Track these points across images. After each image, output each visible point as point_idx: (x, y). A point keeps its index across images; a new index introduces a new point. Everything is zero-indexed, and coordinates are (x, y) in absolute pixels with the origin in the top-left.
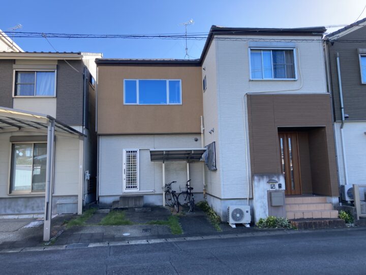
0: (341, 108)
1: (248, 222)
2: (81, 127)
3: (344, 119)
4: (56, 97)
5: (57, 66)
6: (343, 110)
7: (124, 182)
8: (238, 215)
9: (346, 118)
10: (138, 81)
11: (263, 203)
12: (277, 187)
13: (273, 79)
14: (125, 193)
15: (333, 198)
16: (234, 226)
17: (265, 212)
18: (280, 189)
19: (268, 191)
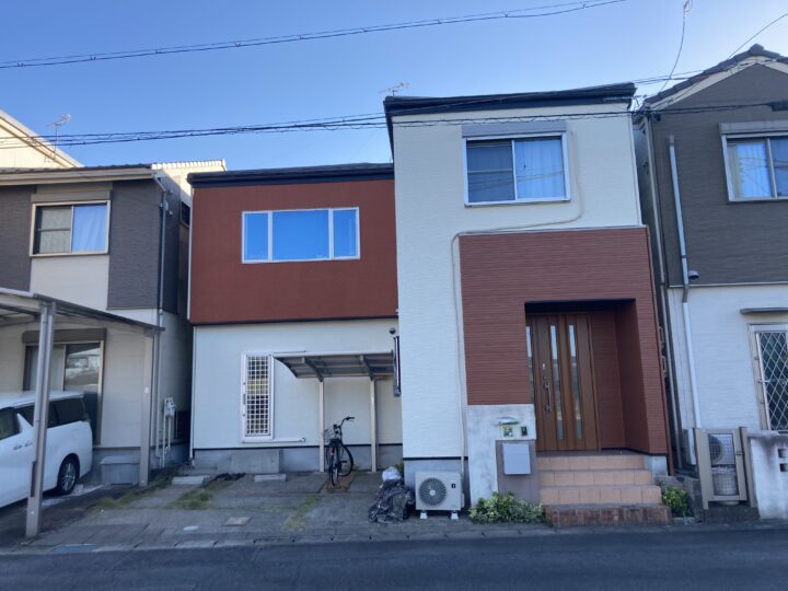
0: (681, 257)
1: (455, 509)
2: (155, 311)
3: (686, 281)
4: (109, 253)
5: (112, 193)
7: (244, 422)
8: (433, 493)
9: (692, 278)
10: (270, 213)
11: (487, 468)
12: (517, 434)
13: (517, 201)
14: (244, 443)
15: (654, 458)
16: (424, 516)
17: (490, 487)
18: (525, 438)
19: (497, 442)
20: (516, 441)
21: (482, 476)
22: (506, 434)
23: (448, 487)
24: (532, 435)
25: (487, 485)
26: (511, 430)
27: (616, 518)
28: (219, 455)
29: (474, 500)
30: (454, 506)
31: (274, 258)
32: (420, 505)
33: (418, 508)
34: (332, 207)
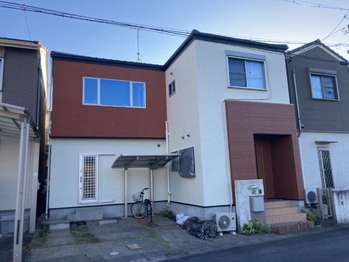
0: (298, 119)
1: (233, 230)
3: (301, 129)
5: (5, 54)
6: (300, 120)
7: (81, 192)
8: (225, 223)
9: (302, 127)
10: (99, 80)
11: (246, 209)
12: (257, 193)
13: (247, 88)
14: (81, 204)
15: (300, 201)
16: (221, 234)
17: (248, 218)
18: (260, 195)
19: (250, 197)
20: (257, 196)
21: (245, 213)
22: (253, 193)
23: (231, 219)
24: (263, 193)
25: (246, 217)
26: (255, 191)
27: (299, 228)
28: (65, 211)
29: (242, 225)
30: (233, 228)
31: (101, 104)
32: (219, 230)
33: (218, 231)
34: (132, 81)
